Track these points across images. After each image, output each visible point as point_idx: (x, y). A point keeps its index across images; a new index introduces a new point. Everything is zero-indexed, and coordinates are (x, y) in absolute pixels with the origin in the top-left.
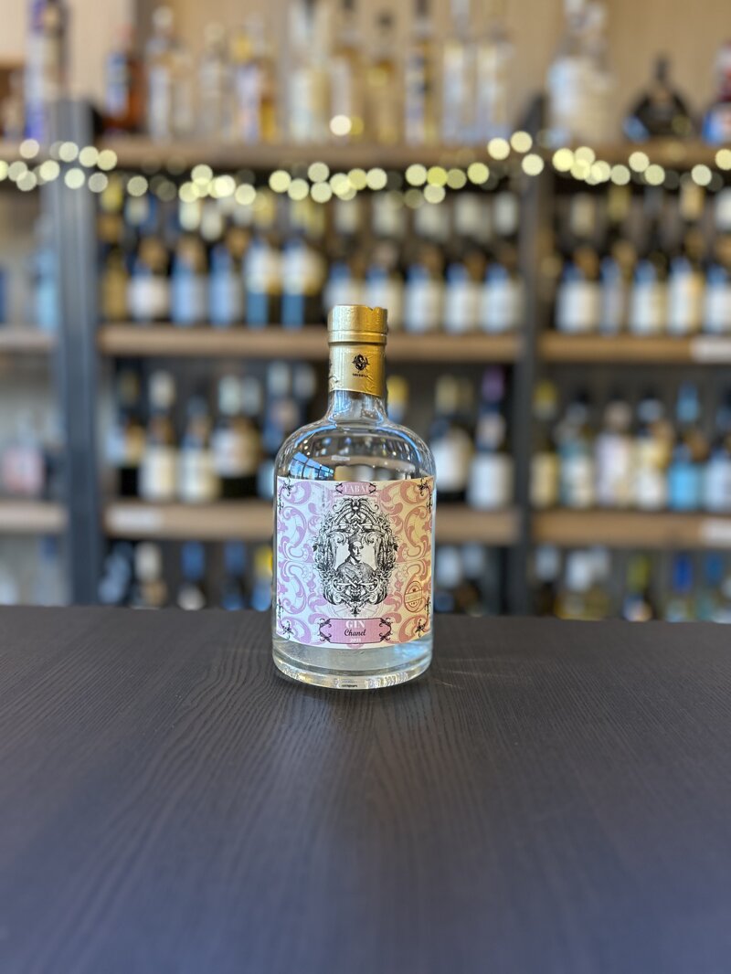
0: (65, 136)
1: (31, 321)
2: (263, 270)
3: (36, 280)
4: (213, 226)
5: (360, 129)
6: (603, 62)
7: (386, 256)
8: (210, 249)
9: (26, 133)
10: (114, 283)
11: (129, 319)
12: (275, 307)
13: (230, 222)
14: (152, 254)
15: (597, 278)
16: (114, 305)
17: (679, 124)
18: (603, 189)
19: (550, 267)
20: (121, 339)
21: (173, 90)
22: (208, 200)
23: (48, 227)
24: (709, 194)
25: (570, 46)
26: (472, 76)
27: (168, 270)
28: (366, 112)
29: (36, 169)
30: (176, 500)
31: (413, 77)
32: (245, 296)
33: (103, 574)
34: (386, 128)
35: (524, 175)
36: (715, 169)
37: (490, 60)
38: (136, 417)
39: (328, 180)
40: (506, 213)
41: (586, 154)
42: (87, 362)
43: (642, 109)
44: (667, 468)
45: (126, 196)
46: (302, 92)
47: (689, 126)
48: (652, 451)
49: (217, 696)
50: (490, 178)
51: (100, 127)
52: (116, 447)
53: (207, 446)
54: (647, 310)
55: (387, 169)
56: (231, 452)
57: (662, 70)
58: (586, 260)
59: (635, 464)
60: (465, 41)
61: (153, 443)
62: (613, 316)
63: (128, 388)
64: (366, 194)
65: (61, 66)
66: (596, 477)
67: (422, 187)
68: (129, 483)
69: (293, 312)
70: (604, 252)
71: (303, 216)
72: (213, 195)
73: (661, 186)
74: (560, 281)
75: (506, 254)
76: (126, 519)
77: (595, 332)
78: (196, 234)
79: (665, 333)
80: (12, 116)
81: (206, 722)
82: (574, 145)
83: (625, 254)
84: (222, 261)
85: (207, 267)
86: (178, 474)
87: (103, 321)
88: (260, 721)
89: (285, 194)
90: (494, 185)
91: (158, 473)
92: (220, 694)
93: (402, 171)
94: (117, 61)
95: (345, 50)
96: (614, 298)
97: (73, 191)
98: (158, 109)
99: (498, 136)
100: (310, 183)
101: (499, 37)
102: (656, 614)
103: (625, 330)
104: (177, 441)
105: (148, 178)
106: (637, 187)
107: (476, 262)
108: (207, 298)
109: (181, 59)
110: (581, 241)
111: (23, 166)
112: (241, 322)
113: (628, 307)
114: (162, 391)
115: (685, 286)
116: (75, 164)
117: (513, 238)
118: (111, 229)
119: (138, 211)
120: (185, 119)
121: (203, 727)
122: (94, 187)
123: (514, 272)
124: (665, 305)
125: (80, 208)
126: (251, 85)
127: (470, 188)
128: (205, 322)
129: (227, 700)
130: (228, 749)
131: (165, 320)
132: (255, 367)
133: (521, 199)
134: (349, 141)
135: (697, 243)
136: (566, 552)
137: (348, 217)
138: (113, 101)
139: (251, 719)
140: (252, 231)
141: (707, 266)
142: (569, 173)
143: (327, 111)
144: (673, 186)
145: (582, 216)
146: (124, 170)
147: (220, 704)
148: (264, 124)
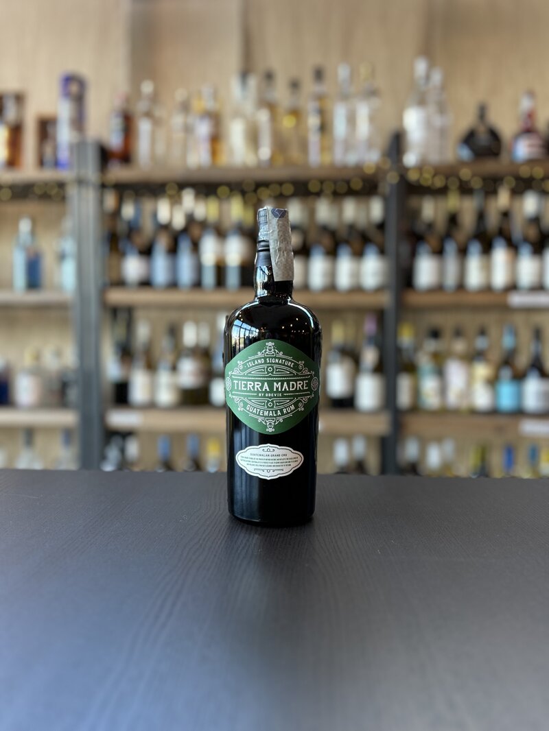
3: (62, 257)
4: (179, 221)
8: (176, 237)
12: (220, 274)
13: (190, 219)
23: (70, 223)
31: (313, 121)
32: (200, 267)
34: (295, 154)
35: (388, 184)
36: (517, 178)
37: (363, 111)
39: (255, 192)
42: (94, 312)
43: (469, 139)
50: (363, 187)
51: (105, 158)
52: (112, 369)
53: (174, 369)
54: (475, 273)
57: (482, 112)
59: (470, 379)
63: (120, 329)
68: (121, 394)
69: (233, 279)
75: (377, 237)
76: (119, 419)
77: (439, 288)
79: (488, 289)
80: (48, 153)
84: (184, 244)
85: (173, 250)
86: (153, 387)
90: (367, 191)
91: (139, 389)
94: (117, 115)
95: (266, 104)
97: (87, 201)
98: (143, 146)
101: (371, 94)
103: (461, 286)
105: (135, 192)
107: (356, 243)
108: (174, 269)
112: (196, 285)
113: (463, 271)
114: (144, 330)
115: (500, 255)
116: (89, 183)
117: (381, 226)
119: (129, 212)
120: (161, 149)
124: (488, 269)
125: (92, 211)
126: (203, 129)
128: (173, 285)
131: (146, 283)
133: (386, 201)
134: (269, 164)
136: (425, 441)
138: (115, 141)
140: (204, 225)
142: (418, 182)
143: (256, 145)
144: (490, 190)
148: (213, 154)
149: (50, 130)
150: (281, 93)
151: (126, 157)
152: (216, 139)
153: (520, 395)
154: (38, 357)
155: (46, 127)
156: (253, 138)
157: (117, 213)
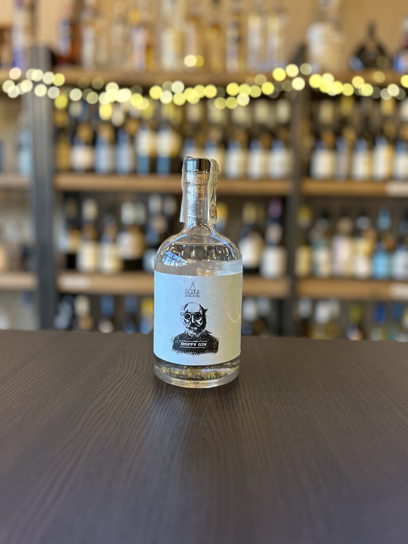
0: (36, 66)
1: (16, 171)
2: (146, 143)
3: (19, 148)
4: (118, 118)
5: (202, 63)
6: (339, 26)
7: (215, 135)
8: (117, 131)
9: (13, 65)
10: (63, 150)
11: (71, 170)
12: (153, 164)
13: (128, 116)
14: (84, 133)
15: (334, 148)
16: (63, 162)
17: (380, 60)
18: (338, 98)
19: (307, 142)
20: (67, 181)
21: (97, 41)
22: (116, 104)
23: (26, 118)
24: (397, 101)
25: (320, 17)
26: (265, 33)
27: (93, 142)
28: (205, 52)
29: (19, 84)
30: (97, 272)
31: (231, 33)
32: (136, 157)
33: (56, 312)
34: (216, 63)
35: (294, 91)
36: (401, 86)
37: (275, 24)
38: (76, 225)
39: (183, 92)
40: (283, 111)
41: (328, 77)
42: (48, 195)
43: (360, 52)
44: (372, 255)
45: (70, 101)
46: (169, 42)
47: (387, 62)
48: (364, 246)
49: (120, 381)
50: (275, 92)
51: (55, 61)
52: (65, 242)
53: (115, 241)
54: (362, 166)
55: (217, 85)
56: (128, 245)
57: (372, 30)
58: (328, 137)
59: (354, 253)
60: (262, 13)
61: (85, 239)
62: (343, 169)
63: (71, 209)
64: (204, 100)
65: (33, 27)
66: (332, 260)
67: (236, 96)
68: (71, 262)
69: (163, 167)
70: (338, 135)
71: (169, 113)
72: (119, 100)
73: (370, 97)
74: (313, 150)
75: (283, 134)
76: (70, 282)
77: (333, 178)
78: (109, 122)
79: (372, 179)
80: (6, 55)
81: (113, 395)
82: (322, 72)
83: (350, 135)
84: (123, 138)
85: (115, 141)
86: (98, 257)
87: (56, 171)
88: (144, 394)
89: (159, 101)
90: (277, 96)
91: (88, 256)
92: (121, 379)
93: (225, 87)
94: (65, 24)
95: (193, 18)
96: (343, 160)
97: (40, 98)
98: (88, 51)
99: (279, 67)
100: (173, 93)
101: (280, 11)
102: (365, 335)
103: (350, 177)
104: (98, 238)
105: (82, 90)
106: (357, 98)
107: (266, 139)
108: (115, 158)
109: (101, 23)
110: (325, 126)
111: (12, 83)
112: (134, 172)
113: (351, 165)
114: (90, 210)
115: (383, 153)
116: (41, 82)
117: (287, 126)
118: (61, 119)
119: (77, 110)
120: (103, 57)
121: (112, 397)
122: (51, 96)
123: (288, 145)
124: (371, 163)
125: (44, 108)
126: (140, 38)
127: (263, 97)
128: (114, 172)
129: (125, 382)
130: (125, 409)
131: (91, 170)
132: (142, 197)
133: (292, 104)
134: (195, 71)
135: (390, 128)
136: (315, 302)
137: (195, 113)
138: (62, 46)
139: (139, 393)
140: (140, 121)
141: (396, 142)
142: (318, 89)
143: (182, 53)
144: (377, 97)
145: (326, 113)
146: (68, 86)
147: (122, 384)
148: (147, 61)
150: (204, 8)
151: (74, 60)
153: (390, 266)
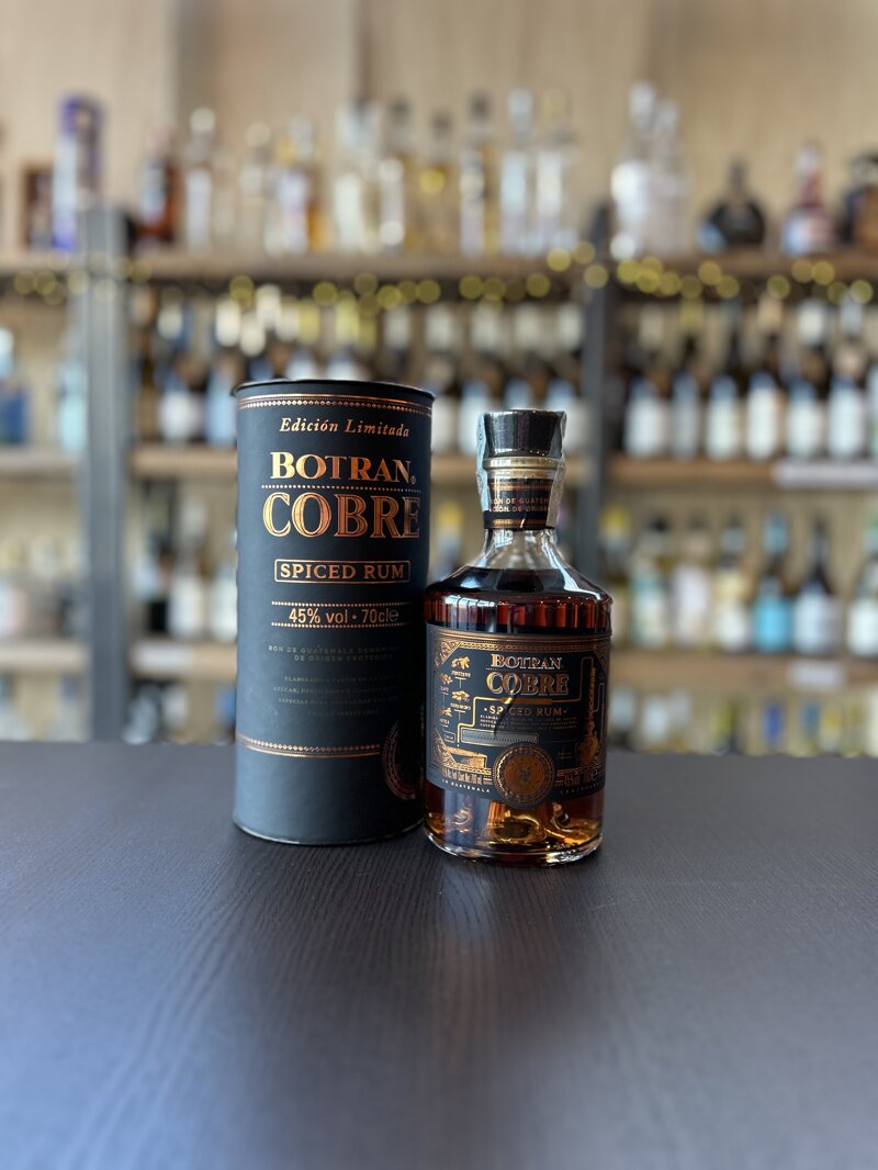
4: (253, 340)
7: (440, 371)
8: (248, 366)
13: (272, 337)
15: (667, 395)
16: (144, 423)
19: (615, 387)
20: (152, 461)
21: (213, 197)
23: (76, 340)
27: (200, 388)
29: (64, 281)
30: (206, 637)
31: (469, 183)
34: (441, 234)
35: (587, 289)
36: (792, 281)
37: (551, 165)
40: (569, 327)
43: (718, 217)
44: (750, 603)
48: (733, 585)
50: (552, 290)
51: (134, 235)
52: (146, 577)
54: (723, 431)
55: (439, 281)
57: (738, 174)
59: (713, 600)
61: (184, 574)
62: (686, 437)
66: (671, 613)
67: (477, 300)
68: (157, 618)
74: (627, 399)
76: (154, 658)
77: (666, 454)
78: (233, 350)
79: (742, 456)
80: (39, 224)
86: (208, 608)
87: (132, 441)
89: (330, 308)
90: (555, 292)
91: (188, 605)
94: (152, 166)
95: (397, 153)
96: (687, 416)
98: (196, 215)
101: (563, 139)
103: (701, 452)
105: (183, 291)
107: (536, 379)
110: (654, 355)
113: (704, 428)
114: (195, 515)
117: (577, 354)
119: (172, 324)
120: (225, 221)
123: (580, 389)
124: (743, 423)
126: (293, 191)
131: (198, 439)
133: (586, 311)
134: (401, 252)
136: (640, 697)
137: (399, 331)
138: (149, 207)
140: (294, 347)
142: (634, 285)
145: (654, 329)
146: (159, 281)
148: (311, 232)
149: (41, 188)
150: (419, 137)
151: (167, 233)
152: (315, 208)
153: (790, 624)
154: (23, 557)
155: (35, 183)
156: (374, 207)
157: (151, 326)
